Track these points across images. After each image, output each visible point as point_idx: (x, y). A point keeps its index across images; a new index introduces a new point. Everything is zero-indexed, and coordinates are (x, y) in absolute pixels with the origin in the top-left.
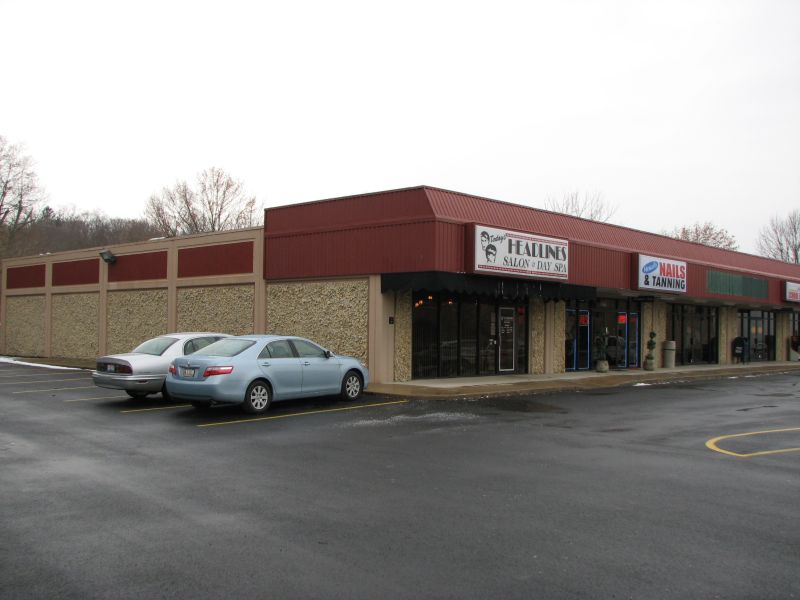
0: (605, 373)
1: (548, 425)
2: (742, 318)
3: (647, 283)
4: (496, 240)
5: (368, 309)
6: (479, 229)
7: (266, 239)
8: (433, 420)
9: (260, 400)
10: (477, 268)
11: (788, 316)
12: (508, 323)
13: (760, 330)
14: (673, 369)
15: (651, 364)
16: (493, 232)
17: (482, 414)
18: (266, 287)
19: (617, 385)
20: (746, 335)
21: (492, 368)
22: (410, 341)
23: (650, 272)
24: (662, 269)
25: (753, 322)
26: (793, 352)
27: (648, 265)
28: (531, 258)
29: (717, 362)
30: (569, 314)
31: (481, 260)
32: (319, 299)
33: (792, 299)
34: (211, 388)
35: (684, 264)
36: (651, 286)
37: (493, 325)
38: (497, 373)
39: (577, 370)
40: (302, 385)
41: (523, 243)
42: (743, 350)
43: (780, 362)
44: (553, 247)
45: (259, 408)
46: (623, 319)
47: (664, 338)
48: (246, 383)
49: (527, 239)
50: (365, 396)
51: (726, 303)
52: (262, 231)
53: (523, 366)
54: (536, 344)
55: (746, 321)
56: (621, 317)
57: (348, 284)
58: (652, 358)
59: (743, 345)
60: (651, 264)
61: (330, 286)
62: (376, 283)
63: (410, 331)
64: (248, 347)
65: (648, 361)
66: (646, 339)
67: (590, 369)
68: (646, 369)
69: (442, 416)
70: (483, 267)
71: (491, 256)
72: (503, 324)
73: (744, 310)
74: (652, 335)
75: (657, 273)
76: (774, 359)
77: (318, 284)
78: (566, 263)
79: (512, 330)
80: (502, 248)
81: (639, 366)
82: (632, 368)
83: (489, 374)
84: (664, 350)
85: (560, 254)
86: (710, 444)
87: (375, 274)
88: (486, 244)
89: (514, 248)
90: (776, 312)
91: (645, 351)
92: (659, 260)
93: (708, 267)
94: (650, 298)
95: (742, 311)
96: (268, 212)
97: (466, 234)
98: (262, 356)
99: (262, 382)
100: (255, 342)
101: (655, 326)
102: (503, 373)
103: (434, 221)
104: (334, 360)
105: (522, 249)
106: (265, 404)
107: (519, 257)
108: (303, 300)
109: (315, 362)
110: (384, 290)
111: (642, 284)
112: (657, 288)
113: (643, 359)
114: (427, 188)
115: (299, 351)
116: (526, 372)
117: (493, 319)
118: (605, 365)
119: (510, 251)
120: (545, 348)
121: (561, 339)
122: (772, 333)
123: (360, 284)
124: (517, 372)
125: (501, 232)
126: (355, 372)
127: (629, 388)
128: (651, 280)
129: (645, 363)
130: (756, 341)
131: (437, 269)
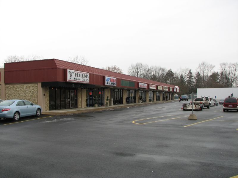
0: (97, 108)
1: (94, 120)
2: (128, 92)
3: (107, 84)
4: (72, 73)
5: (38, 92)
6: (68, 70)
7: (5, 72)
8: (65, 120)
9: (17, 117)
10: (68, 81)
11: (139, 91)
12: (72, 94)
13: (132, 95)
14: (113, 106)
15: (108, 105)
16: (72, 71)
17: (76, 118)
18: (5, 86)
19: (102, 110)
20: (129, 96)
21: (69, 107)
22: (49, 100)
23: (108, 81)
24: (111, 80)
25: (131, 93)
26: (140, 101)
27: (107, 79)
28: (80, 78)
29: (122, 104)
30: (87, 92)
31: (69, 78)
32: (22, 89)
33: (140, 87)
34: (5, 114)
35: (116, 79)
36: (108, 84)
37: (69, 95)
38: (70, 108)
39: (89, 107)
40: (27, 113)
41: (78, 74)
42: (128, 100)
43: (137, 103)
44: (85, 75)
45: (17, 119)
46: (100, 93)
47: (110, 98)
48: (14, 113)
49: (79, 73)
50: (42, 115)
51: (125, 88)
52: (4, 70)
53: (76, 106)
54: (79, 100)
55: (129, 93)
56: (99, 93)
57: (32, 85)
58: (108, 103)
59: (128, 99)
60: (108, 79)
61: (26, 85)
62: (40, 85)
63: (49, 97)
64: (13, 103)
65: (107, 104)
66: (106, 98)
67: (92, 106)
68: (106, 106)
69: (66, 119)
70: (70, 80)
71: (71, 77)
72: (71, 95)
73: (129, 90)
74: (108, 97)
75: (110, 81)
76: (136, 102)
77: (22, 85)
78: (88, 79)
79: (73, 96)
80: (73, 75)
81: (104, 105)
82: (103, 106)
83: (68, 108)
84: (110, 101)
85: (87, 76)
86: (133, 122)
87: (40, 82)
88: (70, 74)
89: (76, 75)
90: (136, 90)
91: (106, 101)
92: (110, 78)
93: (121, 79)
94: (107, 87)
95: (128, 90)
96: (6, 64)
97: (65, 72)
98: (17, 105)
99: (17, 112)
100: (15, 102)
101: (108, 94)
102: (72, 108)
103: (57, 68)
104: (34, 106)
105: (78, 75)
106: (18, 118)
107: (77, 77)
108: (17, 89)
109: (30, 106)
110: (42, 87)
111: (106, 84)
112: (110, 85)
113: (105, 104)
114: (55, 59)
115: (26, 104)
116: (77, 108)
117: (69, 94)
118: (96, 105)
119: (75, 76)
120: (81, 101)
121: (86, 99)
122: (135, 96)
123: (35, 85)
124: (75, 108)
125: (73, 71)
126: (39, 109)
127: (105, 111)
128: (108, 83)
129: (106, 105)
130: (131, 98)
131: (58, 81)
